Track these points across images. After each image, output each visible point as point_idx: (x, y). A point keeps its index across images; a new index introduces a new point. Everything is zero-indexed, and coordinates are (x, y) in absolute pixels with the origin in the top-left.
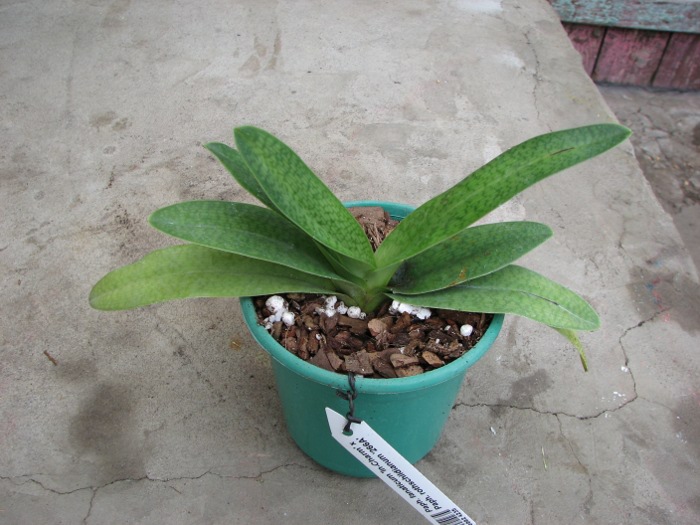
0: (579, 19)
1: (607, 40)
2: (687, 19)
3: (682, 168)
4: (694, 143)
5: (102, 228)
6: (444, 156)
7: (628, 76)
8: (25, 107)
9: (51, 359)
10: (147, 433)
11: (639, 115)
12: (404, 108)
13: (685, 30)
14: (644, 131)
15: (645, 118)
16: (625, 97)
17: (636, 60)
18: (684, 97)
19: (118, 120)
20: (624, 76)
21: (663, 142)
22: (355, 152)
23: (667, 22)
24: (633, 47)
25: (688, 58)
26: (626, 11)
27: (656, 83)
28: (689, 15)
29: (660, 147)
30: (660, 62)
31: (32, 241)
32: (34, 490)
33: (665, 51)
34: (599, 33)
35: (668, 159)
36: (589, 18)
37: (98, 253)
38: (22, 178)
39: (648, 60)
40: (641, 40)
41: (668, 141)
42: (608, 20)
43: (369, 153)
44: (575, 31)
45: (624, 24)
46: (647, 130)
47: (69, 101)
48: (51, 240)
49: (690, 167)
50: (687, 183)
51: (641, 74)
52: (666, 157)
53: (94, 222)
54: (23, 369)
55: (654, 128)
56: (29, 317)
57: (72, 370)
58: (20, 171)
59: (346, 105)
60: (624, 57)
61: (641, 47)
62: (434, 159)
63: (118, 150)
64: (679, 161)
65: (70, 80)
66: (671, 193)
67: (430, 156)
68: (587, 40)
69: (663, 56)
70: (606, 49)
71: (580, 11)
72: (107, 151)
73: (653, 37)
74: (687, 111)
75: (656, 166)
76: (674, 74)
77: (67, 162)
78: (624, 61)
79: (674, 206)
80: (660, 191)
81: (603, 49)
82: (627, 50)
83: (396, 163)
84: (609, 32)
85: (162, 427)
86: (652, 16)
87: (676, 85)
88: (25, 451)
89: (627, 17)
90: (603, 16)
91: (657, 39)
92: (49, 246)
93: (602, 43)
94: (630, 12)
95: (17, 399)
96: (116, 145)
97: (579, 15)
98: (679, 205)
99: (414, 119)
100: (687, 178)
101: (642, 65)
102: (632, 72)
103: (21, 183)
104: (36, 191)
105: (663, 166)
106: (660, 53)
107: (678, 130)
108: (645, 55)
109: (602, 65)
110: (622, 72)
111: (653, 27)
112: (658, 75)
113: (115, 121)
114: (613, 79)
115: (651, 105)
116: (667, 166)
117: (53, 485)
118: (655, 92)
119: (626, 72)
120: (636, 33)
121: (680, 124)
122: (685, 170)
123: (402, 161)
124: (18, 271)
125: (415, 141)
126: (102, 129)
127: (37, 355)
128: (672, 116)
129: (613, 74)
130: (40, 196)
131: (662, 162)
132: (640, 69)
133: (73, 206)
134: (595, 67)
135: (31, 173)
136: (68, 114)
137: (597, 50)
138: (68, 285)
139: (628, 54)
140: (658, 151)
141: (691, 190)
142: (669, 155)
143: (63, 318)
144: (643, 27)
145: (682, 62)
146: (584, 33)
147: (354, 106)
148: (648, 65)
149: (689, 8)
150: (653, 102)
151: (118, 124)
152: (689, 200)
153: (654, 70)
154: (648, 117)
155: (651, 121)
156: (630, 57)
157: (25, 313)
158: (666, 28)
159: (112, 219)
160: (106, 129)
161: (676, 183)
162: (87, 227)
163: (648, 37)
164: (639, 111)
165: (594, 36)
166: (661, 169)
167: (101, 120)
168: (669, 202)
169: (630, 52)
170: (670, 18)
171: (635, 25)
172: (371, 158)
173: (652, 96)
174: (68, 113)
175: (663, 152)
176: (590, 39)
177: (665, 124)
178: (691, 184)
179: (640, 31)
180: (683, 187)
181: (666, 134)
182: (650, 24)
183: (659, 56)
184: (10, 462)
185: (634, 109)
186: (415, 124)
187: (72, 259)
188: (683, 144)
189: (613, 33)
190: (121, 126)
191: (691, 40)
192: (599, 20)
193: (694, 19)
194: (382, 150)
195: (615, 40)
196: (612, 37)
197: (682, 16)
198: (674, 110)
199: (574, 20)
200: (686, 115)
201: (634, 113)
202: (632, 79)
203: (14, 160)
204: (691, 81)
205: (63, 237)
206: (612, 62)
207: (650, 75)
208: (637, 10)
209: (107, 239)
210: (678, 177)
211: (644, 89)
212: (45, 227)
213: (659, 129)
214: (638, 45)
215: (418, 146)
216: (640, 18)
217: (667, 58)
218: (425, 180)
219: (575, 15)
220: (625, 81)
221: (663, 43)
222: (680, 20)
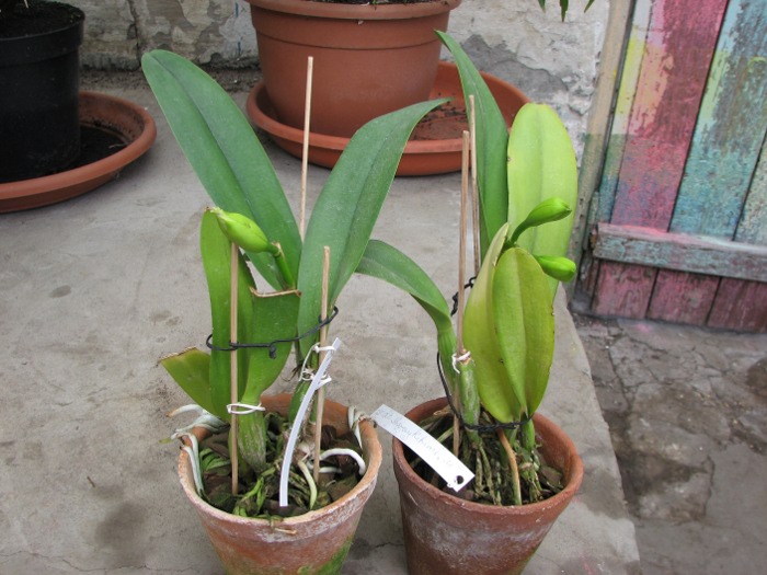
0: (630, 259)
1: (659, 279)
2: (732, 266)
3: (732, 407)
4: (748, 383)
5: (145, 396)
6: (423, 366)
7: (683, 315)
8: (102, 302)
9: (92, 483)
10: (151, 538)
11: (693, 353)
12: (400, 326)
13: (732, 276)
14: (696, 368)
15: (699, 357)
16: (681, 335)
17: (689, 300)
18: (740, 338)
19: (172, 318)
20: (679, 315)
21: (715, 380)
22: (350, 357)
23: (714, 267)
24: (685, 288)
25: (740, 302)
26: (673, 255)
27: (710, 323)
28: (734, 262)
29: (711, 385)
30: (713, 303)
31: (91, 400)
32: (64, 567)
33: (716, 294)
34: (651, 273)
35: (719, 397)
36: (639, 259)
37: (139, 413)
38: (91, 354)
39: (700, 301)
40: (692, 282)
41: (720, 379)
42: (657, 262)
43: (362, 359)
44: (628, 270)
45: (673, 266)
46: (700, 368)
47: (136, 300)
48: (106, 401)
49: (741, 407)
50: (735, 422)
51: (695, 314)
52: (717, 396)
53: (141, 391)
54: (70, 487)
55: (707, 366)
56: (81, 453)
57: (105, 492)
58: (91, 349)
59: (353, 321)
60: (677, 296)
61: (693, 289)
62: (414, 368)
63: (167, 341)
64: (729, 399)
65: (139, 284)
66: (718, 431)
67: (411, 365)
68: (640, 279)
69: (715, 297)
70: (659, 289)
71: (630, 251)
72: (159, 340)
73: (704, 279)
74: (743, 351)
75: (706, 403)
76: (727, 315)
77: (127, 346)
78: (677, 300)
79: (720, 443)
80: (706, 428)
81: (656, 288)
82: (680, 291)
83: (382, 367)
84: (661, 272)
85: (163, 536)
86: (699, 260)
87: (731, 326)
88: (62, 541)
89: (675, 259)
90: (653, 257)
91: (708, 281)
92: (103, 406)
93: (655, 282)
94: (678, 256)
95: (62, 507)
96: (167, 336)
97: (629, 255)
98: (725, 442)
99: (406, 335)
100: (736, 417)
101: (696, 305)
102: (686, 311)
103: (90, 358)
104: (100, 365)
105: (713, 404)
106: (712, 296)
107: (731, 369)
108: (698, 296)
109: (656, 303)
110: (676, 311)
111: (701, 271)
112: (712, 315)
113: (168, 319)
114: (668, 317)
115: (706, 344)
116: (718, 405)
117: (77, 565)
118: (711, 332)
119: (680, 311)
120: (687, 275)
121: (735, 364)
122: (736, 409)
123: (387, 368)
124: (78, 420)
125: (402, 353)
126: (158, 323)
127: (82, 478)
128: (727, 356)
129: (668, 312)
130: (103, 368)
131: (712, 399)
132: (693, 309)
133: (127, 378)
134: (649, 304)
135: (99, 351)
136: (134, 310)
137: (650, 289)
138: (113, 433)
139: (681, 294)
140: (709, 389)
141: (740, 428)
142: (720, 393)
143: (105, 455)
144: (691, 269)
145: (735, 304)
146: (636, 272)
147: (358, 322)
148: (701, 305)
149: (732, 256)
150: (708, 341)
151: (170, 321)
152: (736, 439)
153: (708, 310)
154: (701, 355)
155: (705, 359)
156: (683, 297)
157: (78, 450)
158: (714, 272)
159: (154, 390)
160: (161, 324)
161: (724, 421)
162: (134, 393)
163: (699, 279)
164: (693, 349)
165: (646, 275)
166: (711, 406)
167: (158, 317)
168: (715, 439)
169: (683, 292)
170: (716, 263)
171: (684, 267)
172: (362, 363)
173: (709, 335)
174: (134, 308)
175: (714, 390)
176: (643, 279)
177: (719, 363)
178: (740, 423)
179: (691, 273)
180: (731, 425)
181: (718, 373)
182: (697, 267)
183: (711, 298)
184: (50, 547)
185: (689, 347)
186: (405, 339)
187: (119, 416)
188: (735, 383)
189: (665, 274)
190: (173, 322)
191: (741, 284)
192: (648, 261)
193: (739, 266)
194: (373, 357)
195: (667, 280)
196: (664, 278)
197: (727, 262)
198: (729, 350)
199: (625, 260)
200: (741, 356)
201: (688, 351)
202: (687, 318)
203: (88, 340)
204: (746, 323)
205: (115, 399)
206: (666, 301)
207: (704, 315)
208: (684, 254)
209: (147, 404)
210: (727, 415)
211: (701, 328)
212: (103, 392)
213: (712, 367)
214: (690, 286)
215: (403, 356)
216: (688, 261)
217: (719, 300)
218: (402, 383)
219: (625, 255)
220: (680, 320)
221: (715, 286)
222: (726, 266)
